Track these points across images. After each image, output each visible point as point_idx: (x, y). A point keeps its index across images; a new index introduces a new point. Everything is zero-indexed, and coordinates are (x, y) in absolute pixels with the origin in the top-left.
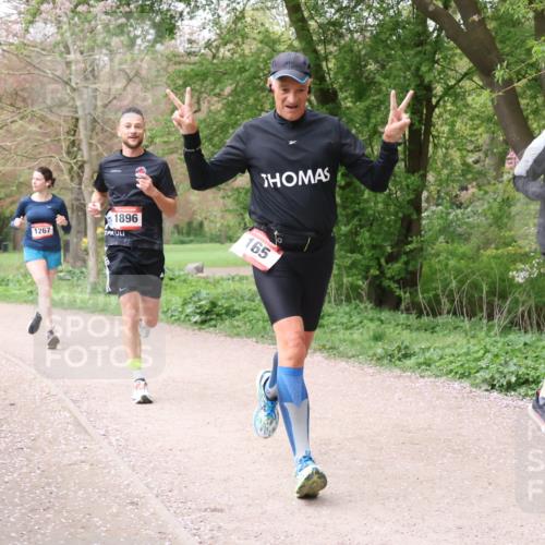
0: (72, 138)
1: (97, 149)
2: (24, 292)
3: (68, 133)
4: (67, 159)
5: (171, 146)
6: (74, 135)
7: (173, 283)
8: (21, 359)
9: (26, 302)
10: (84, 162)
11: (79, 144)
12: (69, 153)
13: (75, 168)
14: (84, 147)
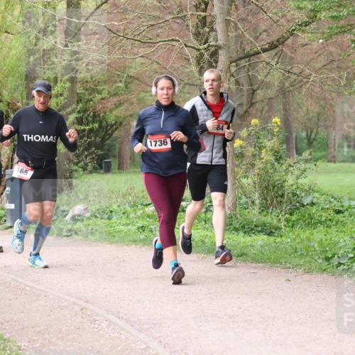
0: (203, 14)
1: (236, 28)
2: (134, 228)
3: (197, 7)
4: (195, 43)
5: (342, 22)
6: (205, 10)
7: (340, 217)
8: (127, 321)
9: (135, 241)
10: (218, 48)
11: (212, 22)
12: (197, 35)
13: (206, 56)
14: (219, 26)
